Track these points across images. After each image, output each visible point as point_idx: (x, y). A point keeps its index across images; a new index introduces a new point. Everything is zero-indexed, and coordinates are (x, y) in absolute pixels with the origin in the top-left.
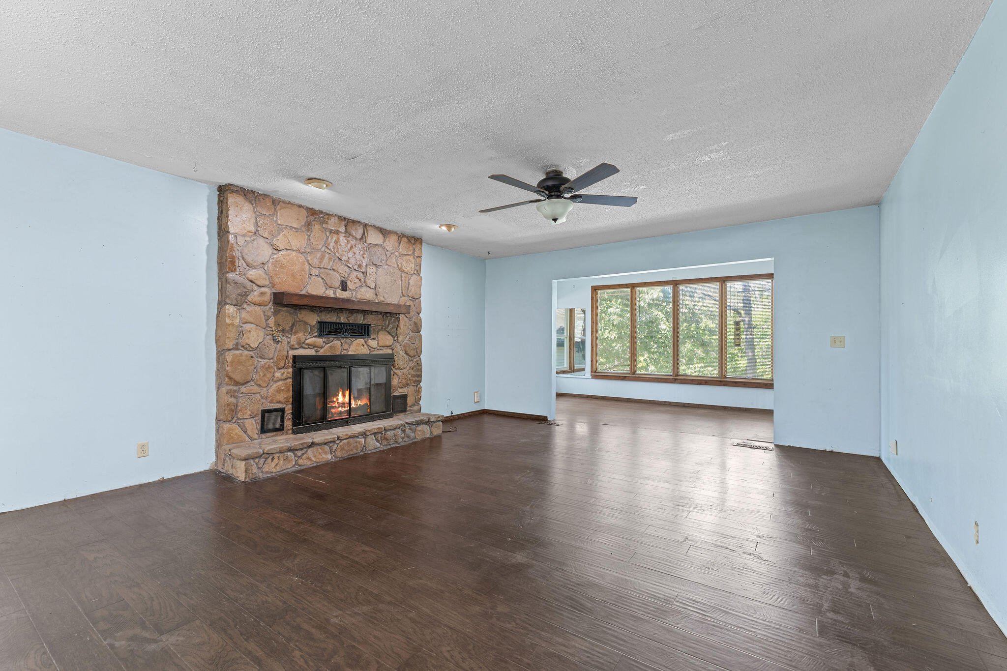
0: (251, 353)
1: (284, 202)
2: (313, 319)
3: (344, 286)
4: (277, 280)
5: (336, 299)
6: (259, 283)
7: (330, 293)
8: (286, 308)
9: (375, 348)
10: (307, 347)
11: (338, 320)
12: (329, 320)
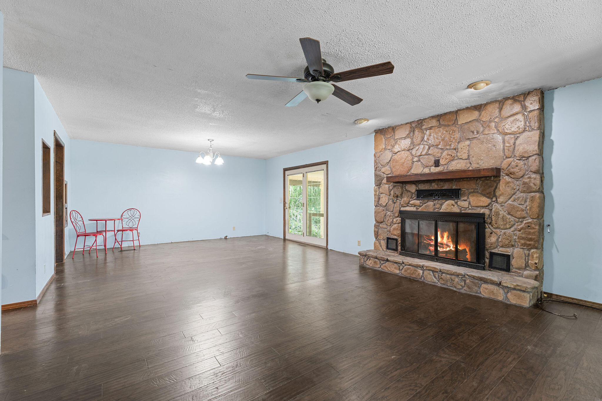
0: (383, 208)
1: (399, 126)
2: (413, 188)
3: (437, 163)
4: (394, 170)
5: (431, 174)
6: (386, 173)
7: (426, 171)
8: (399, 184)
9: (466, 208)
10: (410, 205)
11: (431, 187)
12: (424, 189)
